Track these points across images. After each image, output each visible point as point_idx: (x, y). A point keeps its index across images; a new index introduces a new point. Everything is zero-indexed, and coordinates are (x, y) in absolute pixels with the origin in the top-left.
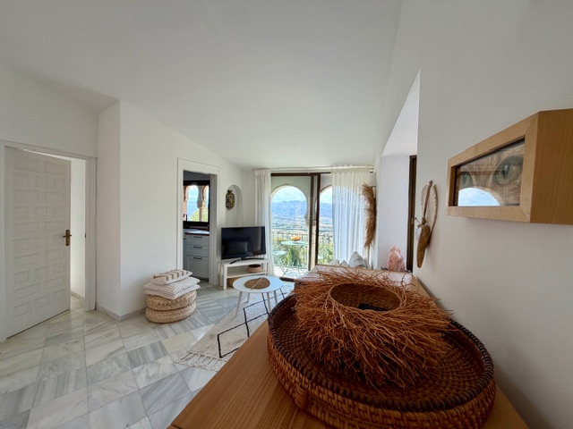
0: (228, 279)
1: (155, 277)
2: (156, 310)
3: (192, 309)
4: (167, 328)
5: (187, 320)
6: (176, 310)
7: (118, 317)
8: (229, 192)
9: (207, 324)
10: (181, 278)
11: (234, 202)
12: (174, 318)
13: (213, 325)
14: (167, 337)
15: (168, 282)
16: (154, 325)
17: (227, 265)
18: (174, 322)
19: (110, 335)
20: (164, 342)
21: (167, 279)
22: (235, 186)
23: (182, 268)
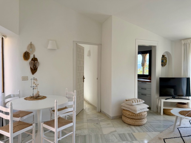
0: (164, 109)
1: (126, 100)
2: (127, 117)
3: (145, 121)
4: (133, 128)
5: (143, 126)
6: (137, 119)
7: (110, 117)
8: (163, 56)
9: (155, 131)
10: (139, 103)
11: (166, 62)
12: (137, 123)
13: (159, 132)
14: (135, 132)
15: (133, 104)
16: (127, 125)
17: (163, 100)
18: (137, 126)
19: (108, 124)
20: (134, 134)
21: (133, 103)
22: (167, 53)
23: (137, 98)
